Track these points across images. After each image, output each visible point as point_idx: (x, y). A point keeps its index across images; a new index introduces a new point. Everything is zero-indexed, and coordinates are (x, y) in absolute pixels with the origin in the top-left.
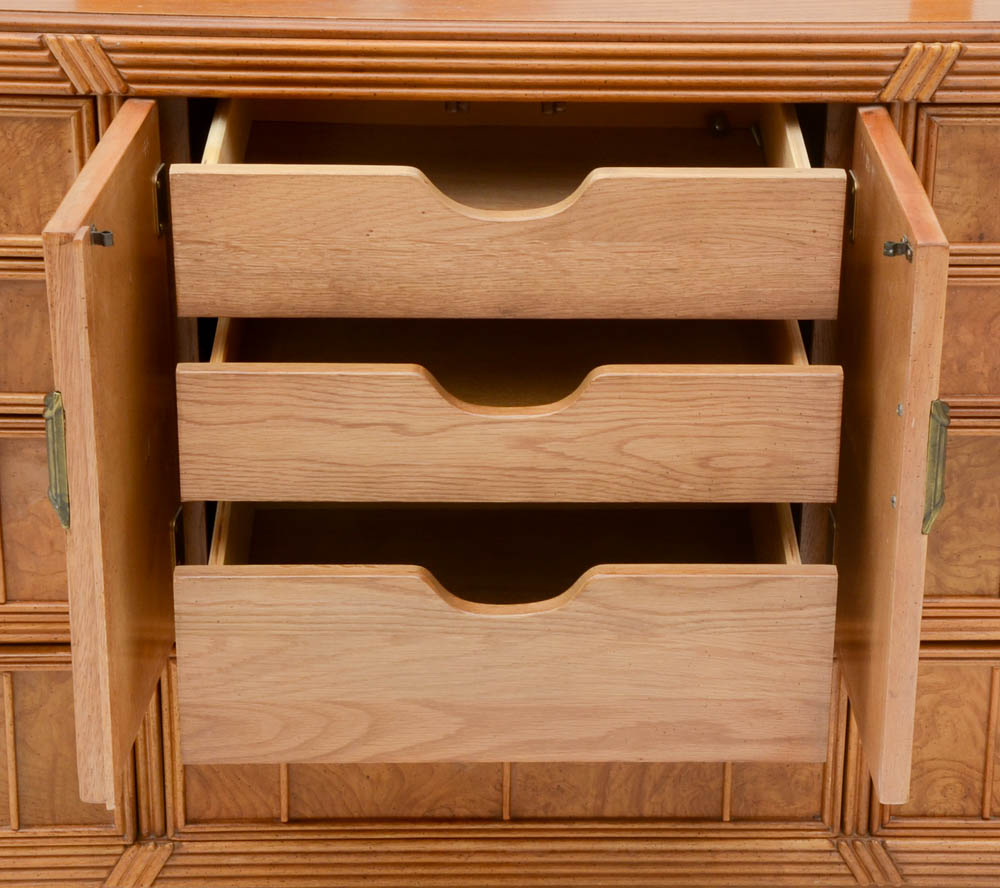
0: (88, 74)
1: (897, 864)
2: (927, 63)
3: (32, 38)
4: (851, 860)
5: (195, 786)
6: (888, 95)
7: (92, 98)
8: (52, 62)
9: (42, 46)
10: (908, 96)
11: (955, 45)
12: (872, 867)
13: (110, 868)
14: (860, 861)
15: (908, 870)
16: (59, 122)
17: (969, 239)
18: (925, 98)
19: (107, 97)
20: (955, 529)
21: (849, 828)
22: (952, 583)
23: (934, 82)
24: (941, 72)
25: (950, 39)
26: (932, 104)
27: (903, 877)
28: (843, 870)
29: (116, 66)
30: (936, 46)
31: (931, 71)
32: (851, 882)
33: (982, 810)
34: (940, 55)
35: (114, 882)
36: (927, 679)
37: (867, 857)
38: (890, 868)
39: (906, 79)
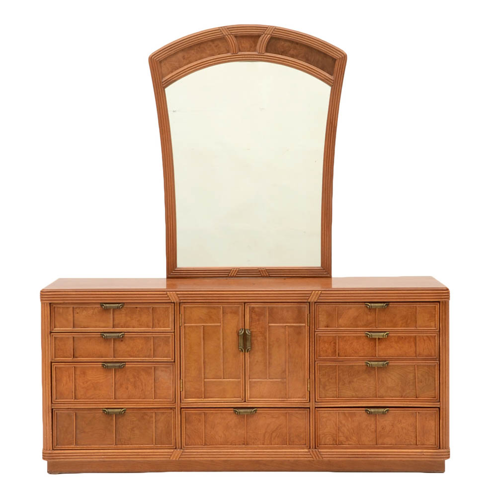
0: (174, 298)
1: (320, 454)
2: (315, 294)
3: (165, 293)
4: (312, 454)
5: (187, 439)
6: (309, 301)
7: (174, 303)
8: (168, 297)
9: (167, 294)
10: (312, 301)
12: (316, 455)
13: (171, 455)
14: (314, 454)
15: (323, 456)
16: (168, 308)
17: (325, 327)
18: (315, 301)
19: (177, 302)
20: (327, 384)
21: (311, 447)
22: (328, 395)
23: (317, 298)
24: (318, 296)
25: (319, 291)
26: (317, 302)
27: (322, 458)
28: (310, 456)
29: (179, 297)
31: (316, 296)
32: (312, 459)
33: (337, 444)
34: (317, 293)
35: (171, 458)
36: (324, 415)
37: (315, 453)
38: (320, 456)
39: (312, 297)
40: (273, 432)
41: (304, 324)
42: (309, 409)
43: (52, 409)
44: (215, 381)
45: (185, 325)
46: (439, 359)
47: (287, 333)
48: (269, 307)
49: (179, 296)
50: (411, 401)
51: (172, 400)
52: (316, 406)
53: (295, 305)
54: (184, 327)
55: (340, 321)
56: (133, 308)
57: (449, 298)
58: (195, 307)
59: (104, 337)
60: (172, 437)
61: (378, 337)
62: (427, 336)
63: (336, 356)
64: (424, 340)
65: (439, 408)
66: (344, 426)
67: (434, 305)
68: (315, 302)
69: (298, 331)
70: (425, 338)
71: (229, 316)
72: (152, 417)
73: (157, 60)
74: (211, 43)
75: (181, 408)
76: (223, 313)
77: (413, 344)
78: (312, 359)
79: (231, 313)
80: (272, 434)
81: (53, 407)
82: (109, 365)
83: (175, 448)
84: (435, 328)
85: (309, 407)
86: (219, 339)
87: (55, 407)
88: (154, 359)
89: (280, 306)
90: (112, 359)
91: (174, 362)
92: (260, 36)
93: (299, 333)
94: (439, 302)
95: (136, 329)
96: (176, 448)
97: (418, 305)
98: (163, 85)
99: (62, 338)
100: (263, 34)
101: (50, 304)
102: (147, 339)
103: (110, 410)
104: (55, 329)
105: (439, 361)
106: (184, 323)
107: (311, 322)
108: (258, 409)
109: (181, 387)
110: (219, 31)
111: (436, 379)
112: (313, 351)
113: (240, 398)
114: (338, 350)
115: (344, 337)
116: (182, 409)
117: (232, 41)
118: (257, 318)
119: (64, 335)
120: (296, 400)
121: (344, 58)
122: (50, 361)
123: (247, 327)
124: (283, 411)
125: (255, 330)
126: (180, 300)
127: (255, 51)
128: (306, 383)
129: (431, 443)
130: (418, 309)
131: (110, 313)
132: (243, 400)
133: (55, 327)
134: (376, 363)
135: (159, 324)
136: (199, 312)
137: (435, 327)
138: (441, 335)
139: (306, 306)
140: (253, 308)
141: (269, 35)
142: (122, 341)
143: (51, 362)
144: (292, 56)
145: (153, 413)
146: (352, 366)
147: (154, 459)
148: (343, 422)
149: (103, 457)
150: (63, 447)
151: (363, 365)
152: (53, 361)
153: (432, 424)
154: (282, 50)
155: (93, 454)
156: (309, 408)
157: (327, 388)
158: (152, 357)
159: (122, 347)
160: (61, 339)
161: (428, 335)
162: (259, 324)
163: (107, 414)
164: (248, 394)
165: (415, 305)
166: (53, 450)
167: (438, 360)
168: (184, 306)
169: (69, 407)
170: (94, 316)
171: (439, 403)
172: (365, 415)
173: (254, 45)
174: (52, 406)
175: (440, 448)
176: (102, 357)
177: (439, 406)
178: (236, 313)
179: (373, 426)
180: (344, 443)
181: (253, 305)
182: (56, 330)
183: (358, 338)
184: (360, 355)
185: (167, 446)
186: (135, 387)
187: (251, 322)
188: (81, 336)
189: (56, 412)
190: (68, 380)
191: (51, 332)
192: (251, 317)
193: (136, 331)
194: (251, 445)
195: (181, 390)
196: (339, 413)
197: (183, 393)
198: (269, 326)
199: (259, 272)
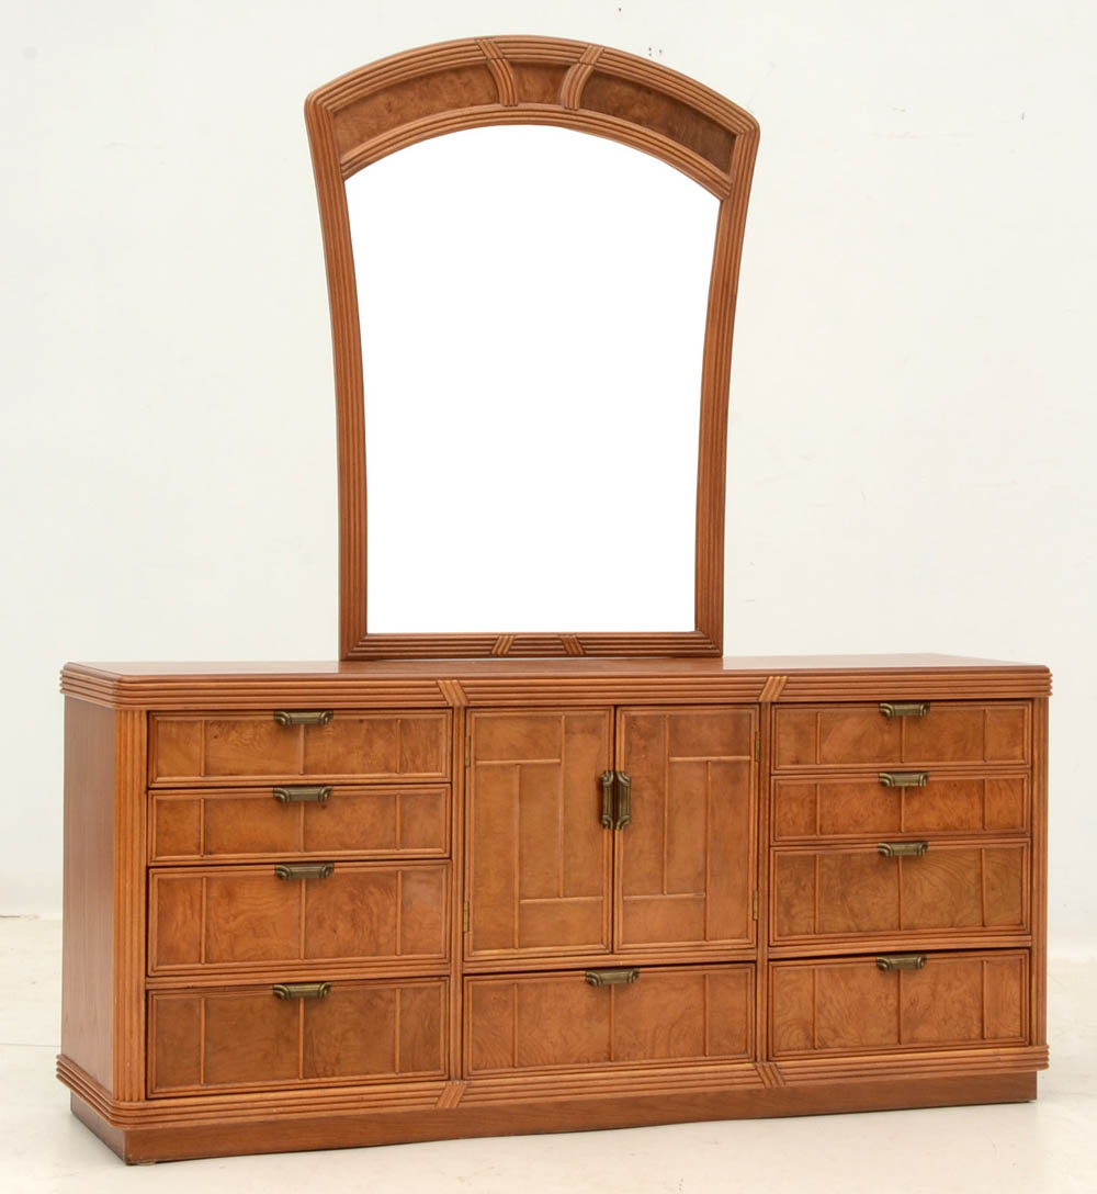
0: (454, 696)
1: (779, 1073)
2: (775, 684)
3: (433, 683)
4: (761, 1073)
5: (477, 1053)
6: (761, 699)
7: (453, 708)
8: (441, 692)
9: (437, 686)
10: (769, 699)
11: (785, 677)
12: (771, 1076)
14: (767, 1074)
15: (786, 1077)
16: (438, 720)
17: (793, 763)
18: (775, 700)
19: (459, 706)
20: (794, 901)
21: (759, 1059)
22: (795, 928)
23: (778, 693)
24: (780, 688)
25: (783, 675)
26: (778, 703)
27: (785, 1081)
28: (759, 1079)
29: (466, 694)
30: (778, 678)
31: (777, 687)
32: (762, 1086)
33: (814, 1045)
34: (780, 681)
35: (440, 1105)
36: (787, 978)
37: (769, 1072)
38: (778, 1076)
39: (768, 692)
40: (673, 1026)
41: (748, 758)
42: (753, 965)
43: (147, 992)
44: (542, 905)
45: (479, 763)
46: (1032, 833)
47: (710, 778)
48: (671, 716)
49: (466, 689)
50: (971, 934)
51: (442, 956)
52: (771, 957)
53: (730, 710)
54: (476, 767)
55: (825, 748)
56: (354, 721)
57: (1047, 691)
58: (501, 718)
59: (282, 800)
60: (439, 1050)
61: (907, 784)
62: (1006, 780)
63: (815, 832)
64: (1000, 789)
65: (1029, 948)
66: (831, 999)
67: (1021, 707)
68: (773, 703)
69: (733, 773)
70: (1001, 784)
71: (578, 740)
72: (392, 1001)
73: (329, 108)
74: (453, 77)
75: (464, 975)
76: (566, 733)
77: (976, 799)
78: (764, 843)
79: (583, 731)
80: (670, 1030)
81: (149, 987)
82: (295, 869)
83: (446, 1077)
84: (1022, 761)
85: (754, 958)
86: (554, 798)
87: (155, 986)
88: (401, 851)
89: (695, 712)
90: (299, 854)
91: (450, 858)
92: (569, 67)
93: (736, 780)
94: (1032, 700)
95: (360, 777)
96: (449, 1079)
97: (988, 708)
98: (342, 172)
99: (173, 803)
100: (576, 63)
101: (148, 712)
102: (385, 802)
103: (293, 988)
104: (160, 779)
105: (1032, 837)
106: (476, 759)
107: (763, 752)
108: (641, 970)
109: (466, 921)
110: (477, 47)
111: (1024, 881)
112: (767, 823)
113: (602, 943)
114: (821, 819)
115: (834, 785)
116: (466, 978)
117: (507, 78)
118: (643, 742)
119: (182, 796)
120: (726, 944)
121: (753, 132)
122: (144, 865)
123: (620, 767)
124: (697, 972)
125: (637, 774)
126: (469, 700)
127: (555, 101)
128: (750, 901)
129: (1011, 1034)
130: (989, 715)
131: (298, 735)
132: (607, 948)
133: (158, 775)
134: (903, 847)
135: (414, 762)
136: (510, 731)
137: (1023, 758)
138: (1035, 778)
139: (752, 712)
140: (634, 718)
141: (590, 67)
142: (324, 807)
143: (148, 868)
144: (638, 121)
145: (394, 990)
146: (850, 855)
147: (398, 1109)
148: (829, 993)
149: (275, 1110)
150: (174, 1089)
151: (871, 853)
152: (153, 864)
153: (1012, 989)
154: (616, 105)
155: (249, 1105)
156: (755, 962)
157: (793, 911)
158: (398, 846)
159: (324, 822)
160: (173, 805)
161: (1007, 777)
162: (646, 758)
163: (284, 998)
164: (619, 934)
165: (983, 707)
166: (147, 1099)
167: (1028, 834)
168: (478, 715)
169: (190, 984)
170: (255, 743)
171: (1029, 937)
172: (875, 973)
173: (551, 89)
174: (146, 983)
175: (1030, 1044)
176: (275, 851)
177: (1029, 944)
178: (594, 731)
179: (892, 1000)
180: (829, 1043)
181: (635, 712)
182: (162, 780)
183: (862, 788)
184: (867, 828)
185: (428, 1073)
186: (354, 925)
187: (628, 754)
188: (223, 795)
189: (155, 997)
190: (189, 912)
191: (148, 789)
192: (629, 743)
193: (360, 781)
194: (623, 1060)
195: (465, 929)
196: (820, 970)
197: (470, 937)
198: (671, 764)
199: (562, 644)
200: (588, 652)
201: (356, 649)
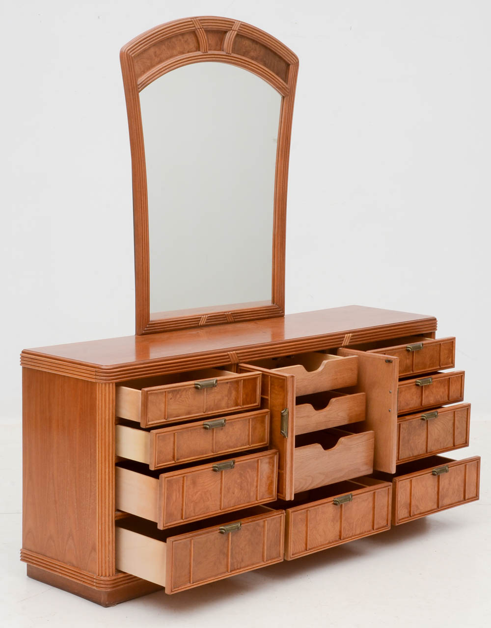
73: (133, 56)
74: (180, 37)
92: (226, 32)
98: (139, 89)
100: (230, 30)
110: (191, 23)
117: (203, 37)
121: (297, 64)
127: (221, 49)
135: (247, 400)
137: (452, 363)
141: (236, 32)
144: (252, 58)
154: (244, 50)
173: (219, 43)
199: (226, 317)
200: (236, 320)
201: (146, 329)
